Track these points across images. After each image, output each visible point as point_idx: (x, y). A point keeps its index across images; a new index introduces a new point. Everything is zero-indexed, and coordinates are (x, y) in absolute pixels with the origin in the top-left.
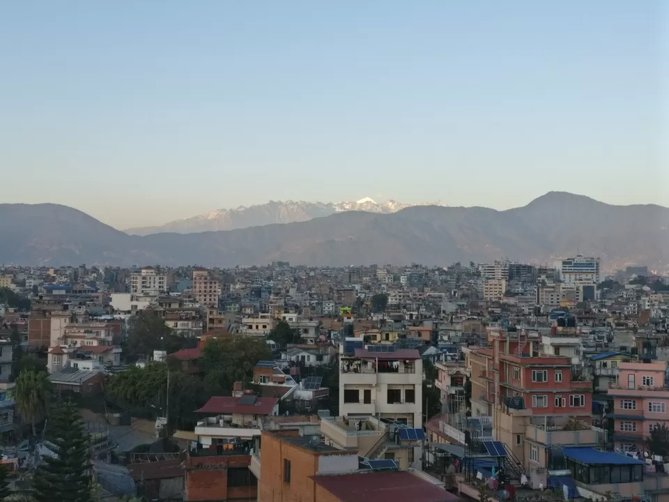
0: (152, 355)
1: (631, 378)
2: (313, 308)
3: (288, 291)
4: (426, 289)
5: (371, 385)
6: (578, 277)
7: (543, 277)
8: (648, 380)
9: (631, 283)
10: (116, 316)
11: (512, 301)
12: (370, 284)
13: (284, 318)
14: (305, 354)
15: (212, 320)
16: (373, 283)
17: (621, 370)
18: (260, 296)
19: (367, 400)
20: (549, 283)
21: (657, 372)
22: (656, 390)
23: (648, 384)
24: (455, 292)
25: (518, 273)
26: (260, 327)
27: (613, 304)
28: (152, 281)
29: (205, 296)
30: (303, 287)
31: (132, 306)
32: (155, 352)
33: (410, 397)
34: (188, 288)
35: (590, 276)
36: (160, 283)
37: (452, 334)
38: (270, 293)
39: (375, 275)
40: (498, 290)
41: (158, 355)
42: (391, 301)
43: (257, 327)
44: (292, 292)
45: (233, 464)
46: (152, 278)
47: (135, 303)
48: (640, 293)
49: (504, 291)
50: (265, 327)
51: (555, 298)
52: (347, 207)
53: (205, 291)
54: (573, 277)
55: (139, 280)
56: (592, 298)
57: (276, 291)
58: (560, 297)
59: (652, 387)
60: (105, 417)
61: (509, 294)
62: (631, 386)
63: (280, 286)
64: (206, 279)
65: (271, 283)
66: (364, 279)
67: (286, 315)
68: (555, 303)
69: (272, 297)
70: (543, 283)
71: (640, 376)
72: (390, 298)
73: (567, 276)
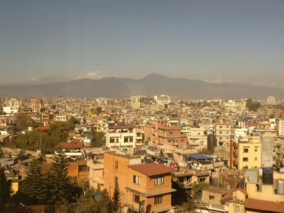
0: (27, 129)
1: (194, 133)
2: (78, 112)
3: (65, 106)
4: (114, 105)
5: (119, 137)
6: (162, 101)
7: (151, 101)
8: (199, 133)
9: (178, 103)
10: (7, 115)
11: (142, 109)
12: (94, 104)
13: (72, 115)
14: (83, 128)
15: (44, 117)
16: (95, 103)
17: (191, 130)
18: (55, 107)
19: (117, 142)
20: (153, 103)
21: (202, 131)
22: (202, 136)
23: (199, 134)
24: (124, 106)
25: (143, 100)
26: (63, 118)
27: (173, 110)
28: (15, 102)
29: (36, 108)
30: (71, 105)
31: (11, 111)
32: (29, 128)
33: (131, 140)
34: (29, 105)
35: (165, 101)
36: (18, 103)
37: (130, 120)
38: (59, 107)
39: (95, 101)
40: (137, 105)
41: (30, 129)
42: (103, 109)
43: (61, 119)
44: (67, 107)
45: (80, 164)
46: (16, 101)
47: (12, 110)
48: (182, 106)
49: (139, 106)
50: (64, 119)
51: (156, 108)
52: (83, 77)
53: (35, 106)
54: (160, 101)
55: (11, 102)
56: (167, 108)
57: (61, 106)
58: (157, 108)
59: (200, 135)
60: (15, 151)
61: (141, 107)
62: (194, 135)
63: (62, 105)
64: (36, 102)
65: (59, 103)
66: (92, 102)
67: (72, 114)
68: (156, 110)
69: (59, 108)
70: (151, 103)
71: (197, 132)
72: (102, 108)
73: (158, 101)
